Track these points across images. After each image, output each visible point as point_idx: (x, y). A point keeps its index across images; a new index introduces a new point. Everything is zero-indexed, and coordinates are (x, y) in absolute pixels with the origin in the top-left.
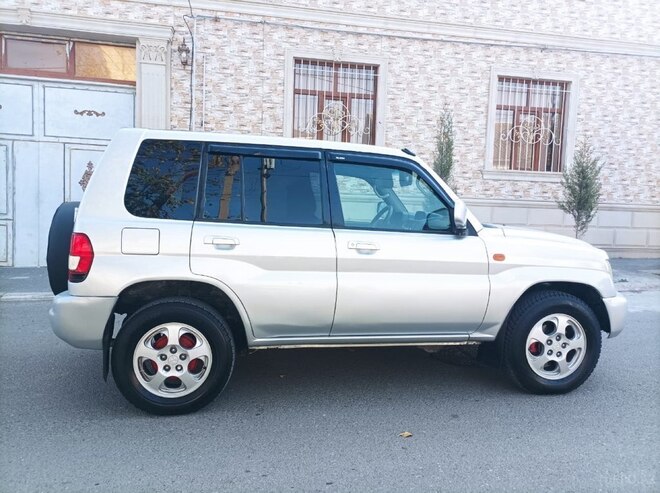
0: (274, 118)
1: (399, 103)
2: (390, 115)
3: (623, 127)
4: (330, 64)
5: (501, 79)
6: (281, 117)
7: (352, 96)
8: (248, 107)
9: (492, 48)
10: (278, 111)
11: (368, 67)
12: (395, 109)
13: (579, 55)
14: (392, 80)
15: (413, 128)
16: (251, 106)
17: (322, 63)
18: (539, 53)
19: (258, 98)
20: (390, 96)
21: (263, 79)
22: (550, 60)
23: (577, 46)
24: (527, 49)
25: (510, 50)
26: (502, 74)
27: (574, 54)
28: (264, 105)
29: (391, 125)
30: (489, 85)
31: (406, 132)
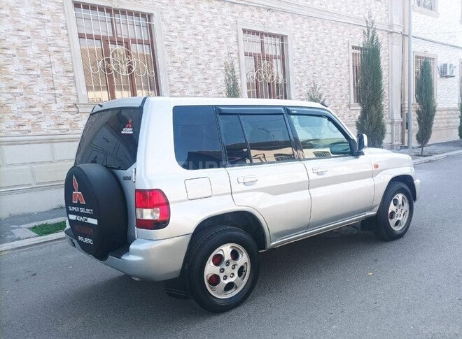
0: (63, 62)
1: (174, 48)
2: (169, 60)
3: (319, 69)
4: (109, 10)
5: (245, 31)
6: (69, 60)
7: (134, 41)
8: (32, 50)
9: (235, 5)
10: (66, 55)
11: (144, 15)
12: (172, 54)
13: (289, 15)
14: (165, 28)
15: (188, 71)
16: (35, 49)
17: (101, 9)
18: (266, 13)
19: (43, 41)
20: (166, 43)
21: (44, 22)
22: (273, 18)
23: (288, 9)
24: (258, 8)
25: (247, 8)
26: (245, 27)
27: (287, 15)
28: (50, 48)
29: (170, 68)
30: (237, 36)
31: (183, 75)
